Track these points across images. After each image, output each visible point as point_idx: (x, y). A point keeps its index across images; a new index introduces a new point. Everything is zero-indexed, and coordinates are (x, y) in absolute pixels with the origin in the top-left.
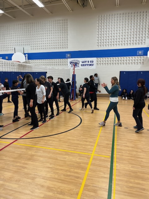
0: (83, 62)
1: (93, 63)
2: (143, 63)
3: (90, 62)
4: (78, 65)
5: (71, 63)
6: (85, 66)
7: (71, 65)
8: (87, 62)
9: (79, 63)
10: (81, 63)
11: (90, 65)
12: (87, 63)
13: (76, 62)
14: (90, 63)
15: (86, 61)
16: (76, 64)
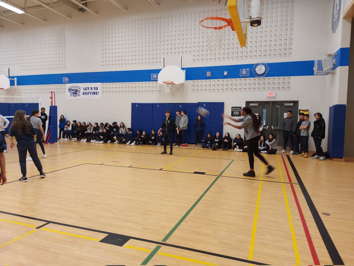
0: (85, 88)
1: (97, 91)
2: (160, 91)
3: (93, 89)
4: (78, 93)
5: (70, 90)
6: (88, 95)
7: (70, 93)
8: (90, 89)
9: (79, 89)
10: (82, 91)
11: (94, 93)
12: (90, 91)
13: (76, 90)
14: (93, 91)
15: (88, 88)
16: (76, 92)
